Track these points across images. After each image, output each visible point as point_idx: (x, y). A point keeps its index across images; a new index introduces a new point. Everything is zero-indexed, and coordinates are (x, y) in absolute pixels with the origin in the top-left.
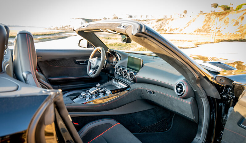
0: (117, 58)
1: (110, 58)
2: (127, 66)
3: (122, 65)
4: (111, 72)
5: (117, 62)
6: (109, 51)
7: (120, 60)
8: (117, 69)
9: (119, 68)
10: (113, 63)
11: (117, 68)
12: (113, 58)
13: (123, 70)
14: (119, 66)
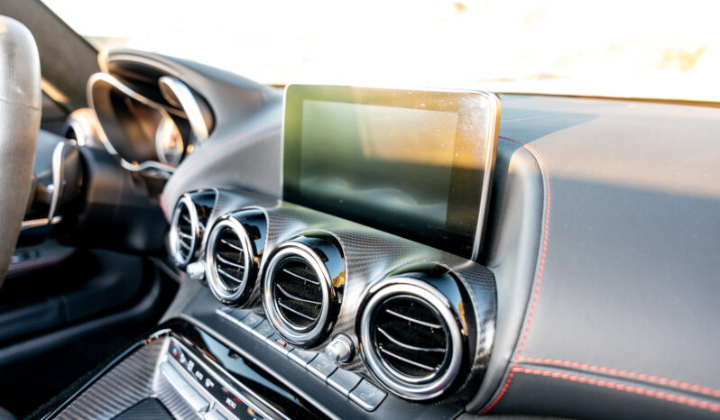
0: (183, 124)
1: (133, 131)
2: (278, 189)
3: (237, 177)
4: (138, 240)
5: (184, 155)
6: (112, 72)
7: (211, 131)
8: (184, 226)
9: (204, 214)
10: (156, 159)
11: (185, 211)
12: (156, 124)
13: (254, 234)
14: (201, 188)
